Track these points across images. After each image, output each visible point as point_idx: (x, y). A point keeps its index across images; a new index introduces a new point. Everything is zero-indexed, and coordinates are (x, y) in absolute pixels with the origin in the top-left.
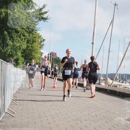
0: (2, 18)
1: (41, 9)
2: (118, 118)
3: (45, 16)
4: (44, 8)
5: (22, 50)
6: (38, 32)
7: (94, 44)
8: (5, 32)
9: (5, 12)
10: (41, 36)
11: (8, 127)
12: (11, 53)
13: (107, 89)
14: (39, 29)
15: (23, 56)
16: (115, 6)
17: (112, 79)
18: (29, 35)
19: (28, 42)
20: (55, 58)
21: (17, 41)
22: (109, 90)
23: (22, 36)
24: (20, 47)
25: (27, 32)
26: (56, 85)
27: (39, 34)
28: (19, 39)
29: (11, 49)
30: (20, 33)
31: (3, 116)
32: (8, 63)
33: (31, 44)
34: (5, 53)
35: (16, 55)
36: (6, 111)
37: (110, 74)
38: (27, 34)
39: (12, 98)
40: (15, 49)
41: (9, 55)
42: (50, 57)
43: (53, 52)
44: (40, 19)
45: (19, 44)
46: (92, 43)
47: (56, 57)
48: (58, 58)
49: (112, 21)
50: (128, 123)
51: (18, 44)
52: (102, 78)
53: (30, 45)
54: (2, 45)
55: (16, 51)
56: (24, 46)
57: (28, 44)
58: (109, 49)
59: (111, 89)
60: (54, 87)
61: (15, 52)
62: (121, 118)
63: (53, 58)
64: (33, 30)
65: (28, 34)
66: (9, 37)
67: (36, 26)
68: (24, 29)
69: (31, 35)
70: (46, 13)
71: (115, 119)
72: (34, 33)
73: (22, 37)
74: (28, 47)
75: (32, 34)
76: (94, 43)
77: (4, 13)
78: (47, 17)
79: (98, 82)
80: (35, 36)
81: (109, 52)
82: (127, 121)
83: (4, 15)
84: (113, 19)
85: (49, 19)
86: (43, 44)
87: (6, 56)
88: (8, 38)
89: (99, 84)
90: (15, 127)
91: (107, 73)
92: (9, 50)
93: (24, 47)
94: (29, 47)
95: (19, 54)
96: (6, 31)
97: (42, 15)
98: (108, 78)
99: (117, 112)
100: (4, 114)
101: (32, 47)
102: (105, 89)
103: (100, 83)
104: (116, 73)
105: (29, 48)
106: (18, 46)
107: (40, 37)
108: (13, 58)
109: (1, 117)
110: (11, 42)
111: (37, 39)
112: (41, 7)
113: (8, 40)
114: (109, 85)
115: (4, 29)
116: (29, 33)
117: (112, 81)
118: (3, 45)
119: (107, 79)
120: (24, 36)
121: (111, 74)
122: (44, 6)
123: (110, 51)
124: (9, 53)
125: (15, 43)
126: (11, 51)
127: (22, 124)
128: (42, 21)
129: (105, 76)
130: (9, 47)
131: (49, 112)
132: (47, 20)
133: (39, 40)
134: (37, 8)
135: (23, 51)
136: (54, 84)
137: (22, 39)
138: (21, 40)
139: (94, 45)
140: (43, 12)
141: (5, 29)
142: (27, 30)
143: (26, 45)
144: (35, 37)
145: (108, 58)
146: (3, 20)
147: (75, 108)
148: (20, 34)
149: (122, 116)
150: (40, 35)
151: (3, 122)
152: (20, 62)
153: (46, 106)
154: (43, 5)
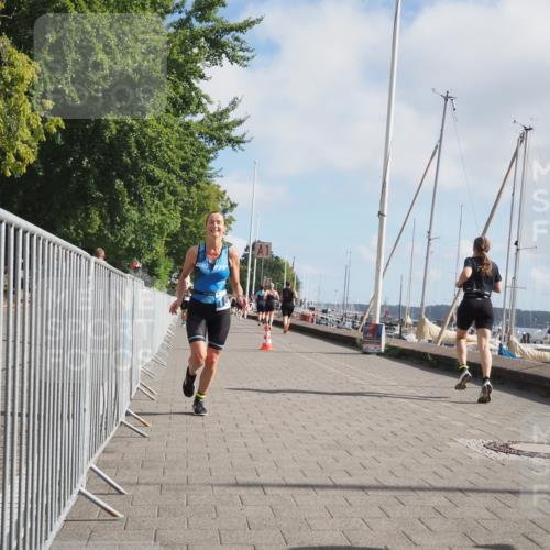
0: (107, 141)
1: (223, 114)
2: (461, 440)
3: (236, 133)
4: (233, 109)
5: (168, 235)
6: (216, 183)
7: (383, 215)
8: (118, 181)
9: (117, 122)
10: (225, 192)
11: (128, 468)
12: (134, 245)
13: (425, 354)
14: (219, 174)
15: (169, 254)
16: (446, 100)
17: (440, 324)
18: (189, 191)
19: (186, 210)
20: (266, 260)
21: (153, 209)
22: (431, 355)
23: (167, 194)
24: (161, 227)
25: (184, 180)
26: (269, 342)
27: (219, 186)
28: (160, 203)
29: (133, 232)
30: (162, 184)
31: (112, 434)
32: (128, 275)
33: (193, 217)
34: (117, 244)
35: (151, 250)
36: (122, 418)
37: (432, 307)
38: (182, 189)
39: (140, 381)
40: (147, 231)
41: (129, 249)
42: (253, 256)
43: (262, 240)
44: (220, 144)
45: (160, 217)
46: (380, 213)
47: (269, 257)
48: (277, 258)
49: (438, 148)
50: (492, 456)
51: (157, 219)
52: (409, 320)
53: (192, 220)
54: (108, 221)
55: (150, 238)
56: (174, 224)
57: (186, 218)
58: (429, 232)
59: (437, 353)
60: (265, 347)
61: (147, 243)
62: (470, 441)
63: (260, 260)
64: (200, 175)
65: (185, 188)
66: (129, 197)
67: (210, 165)
68: (175, 173)
69: (194, 190)
70: (240, 122)
71: (452, 444)
72: (202, 184)
73: (169, 197)
74: (184, 225)
75: (198, 187)
76: (385, 213)
77: (113, 126)
78: (244, 136)
79: (398, 332)
80: (206, 193)
81: (430, 240)
82: (489, 451)
83: (114, 132)
84: (440, 141)
85: (249, 141)
86: (231, 217)
87: (120, 252)
88: (128, 200)
89: (400, 337)
90: (148, 468)
91: (422, 304)
92: (128, 234)
93: (172, 228)
94: (187, 227)
95: (159, 249)
96: (121, 179)
97: (227, 132)
98: (427, 320)
99: (459, 424)
100: (115, 428)
101: (197, 227)
102: (419, 353)
103: (403, 335)
104: (450, 304)
105: (188, 230)
106: (155, 224)
107: (221, 196)
108: (139, 258)
109: (109, 438)
110: (134, 212)
111: (211, 203)
112: (224, 106)
113: (128, 206)
114: (430, 341)
115: (114, 173)
116: (190, 183)
117: (440, 329)
118: (113, 221)
119: (423, 322)
120: (174, 193)
121: (437, 306)
122: (234, 104)
123: (432, 237)
124: (130, 243)
125: (148, 215)
126: (135, 240)
127: (169, 458)
128: (228, 148)
129: (416, 312)
130: (129, 228)
131: (252, 422)
132: (242, 145)
133: (220, 206)
134: (212, 109)
135: (169, 239)
136: (265, 337)
137: (169, 203)
138: (166, 206)
139: (385, 218)
140: (230, 120)
141: (117, 174)
142: (183, 174)
143: (180, 221)
144: (205, 198)
145: (427, 258)
146: (111, 144)
147: (330, 411)
148: (162, 188)
149: (472, 436)
150: (222, 190)
151: (113, 452)
152: (161, 270)
153: (241, 403)
154: (231, 100)
